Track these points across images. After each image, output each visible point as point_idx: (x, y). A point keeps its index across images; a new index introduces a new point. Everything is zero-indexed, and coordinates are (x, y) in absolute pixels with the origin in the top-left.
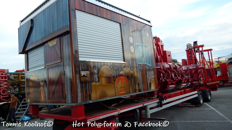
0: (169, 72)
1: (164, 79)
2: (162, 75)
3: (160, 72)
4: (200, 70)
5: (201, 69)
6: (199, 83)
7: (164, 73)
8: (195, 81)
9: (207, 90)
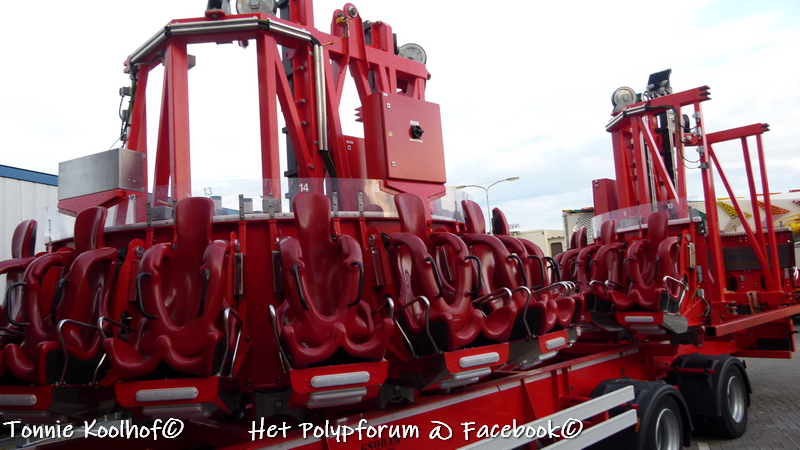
0: (458, 252)
1: (422, 303)
2: (406, 265)
3: (398, 243)
4: (675, 239)
5: (680, 235)
6: (662, 327)
7: (427, 255)
8: (636, 309)
9: (719, 367)
